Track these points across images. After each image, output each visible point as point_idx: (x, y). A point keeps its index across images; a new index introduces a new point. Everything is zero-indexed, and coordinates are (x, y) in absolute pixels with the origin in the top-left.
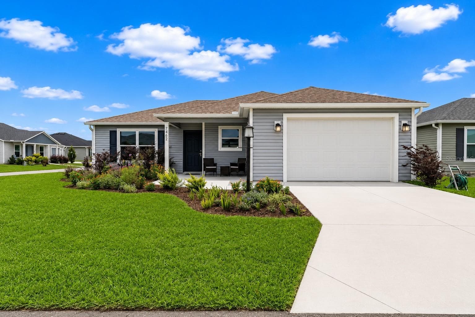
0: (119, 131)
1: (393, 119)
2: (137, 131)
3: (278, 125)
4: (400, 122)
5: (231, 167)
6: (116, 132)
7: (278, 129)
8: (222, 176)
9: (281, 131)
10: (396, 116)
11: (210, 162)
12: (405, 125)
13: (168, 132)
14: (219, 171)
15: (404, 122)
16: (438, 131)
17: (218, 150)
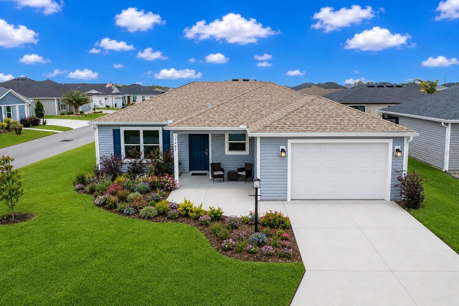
0: (122, 130)
1: (388, 144)
2: (141, 130)
3: (283, 150)
4: (394, 147)
5: (239, 173)
6: (119, 130)
7: (283, 154)
8: (230, 181)
9: (286, 156)
10: (390, 141)
11: (217, 167)
12: (398, 150)
13: (177, 143)
14: (226, 176)
15: (397, 147)
16: (447, 129)
17: (225, 153)
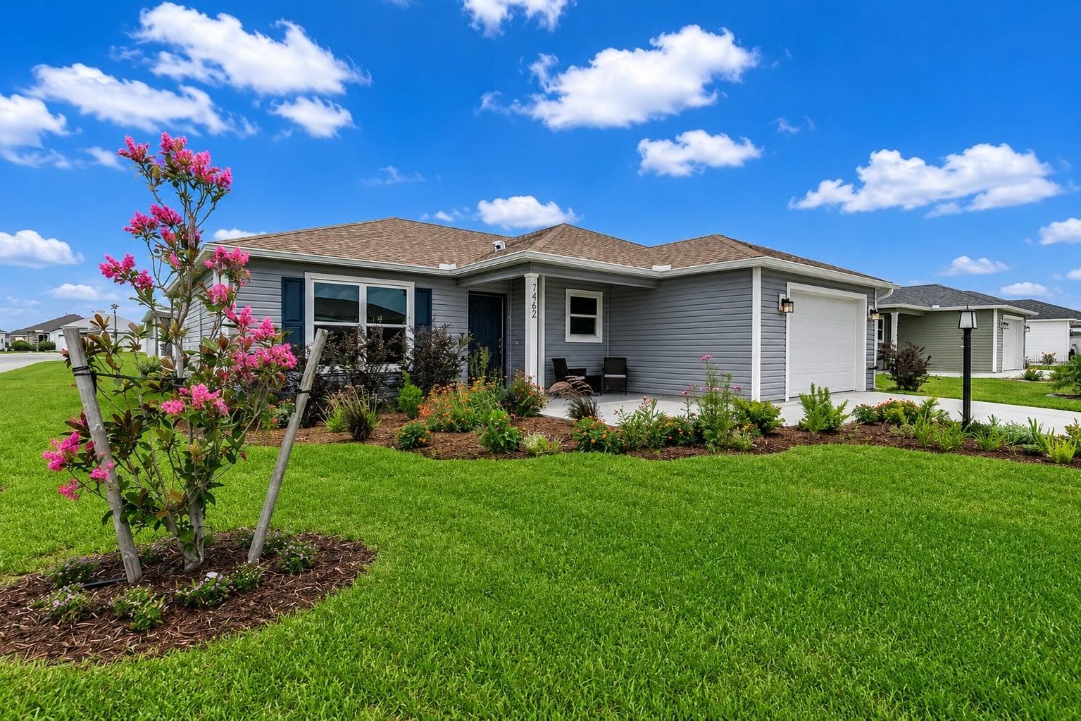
0: (311, 280)
1: (857, 301)
2: (363, 285)
3: (786, 301)
4: (868, 307)
6: (302, 282)
7: (789, 308)
10: (865, 298)
12: (872, 312)
15: (871, 307)
17: (564, 340)
